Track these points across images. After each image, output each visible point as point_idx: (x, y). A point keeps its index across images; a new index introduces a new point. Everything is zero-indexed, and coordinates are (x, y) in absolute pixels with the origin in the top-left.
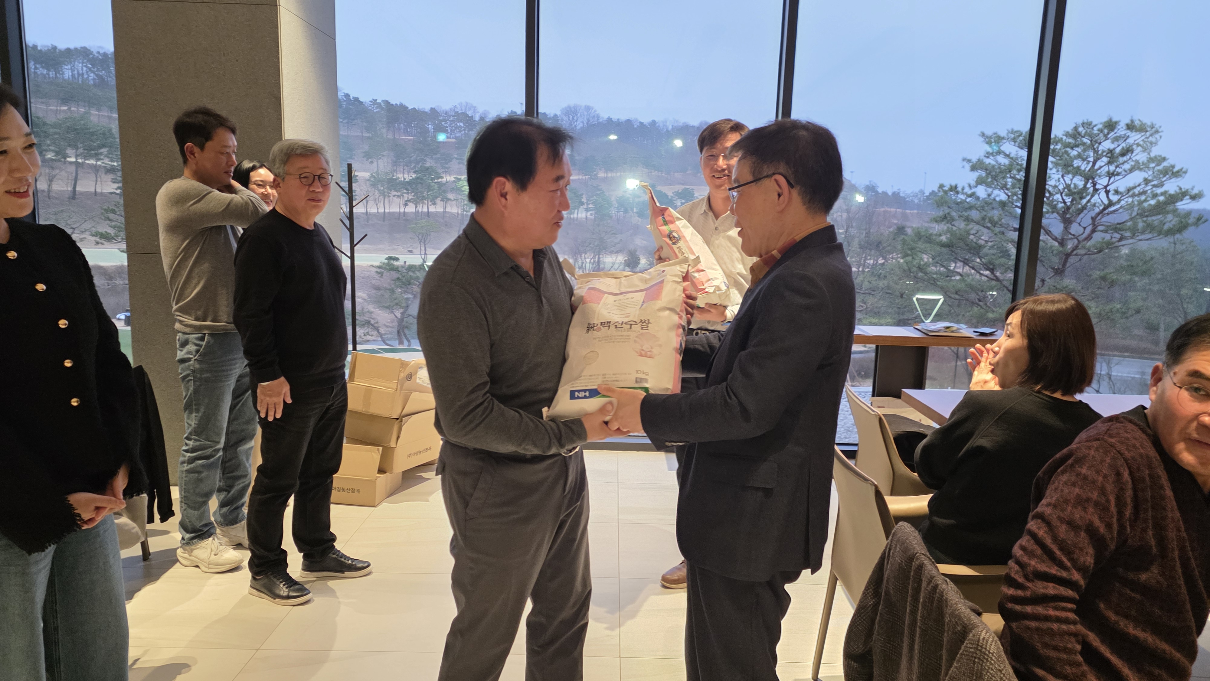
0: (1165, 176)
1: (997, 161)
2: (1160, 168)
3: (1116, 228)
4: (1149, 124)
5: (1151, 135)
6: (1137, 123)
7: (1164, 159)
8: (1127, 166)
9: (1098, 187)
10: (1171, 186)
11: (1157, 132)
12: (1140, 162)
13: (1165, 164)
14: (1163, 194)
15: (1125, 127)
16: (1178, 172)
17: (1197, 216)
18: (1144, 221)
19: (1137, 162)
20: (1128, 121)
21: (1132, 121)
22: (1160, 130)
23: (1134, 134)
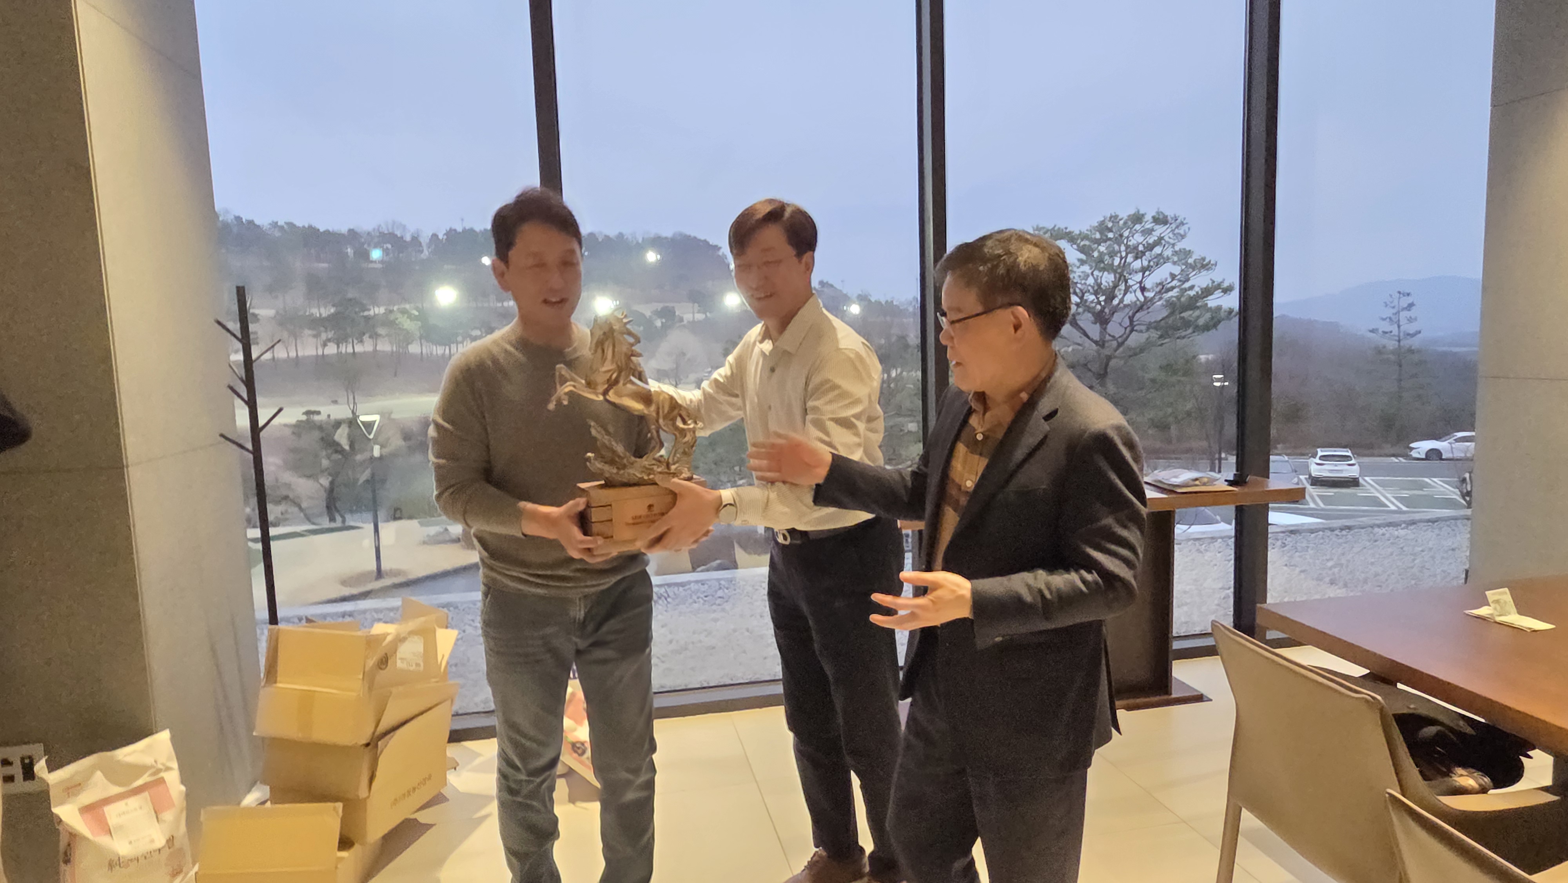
0: (1194, 270)
4: (1173, 216)
5: (1177, 227)
6: (1162, 215)
7: (1193, 252)
9: (1130, 282)
10: (1201, 280)
11: (1182, 224)
12: (1165, 256)
13: (1195, 257)
14: (1192, 288)
15: (1151, 220)
22: (1185, 222)
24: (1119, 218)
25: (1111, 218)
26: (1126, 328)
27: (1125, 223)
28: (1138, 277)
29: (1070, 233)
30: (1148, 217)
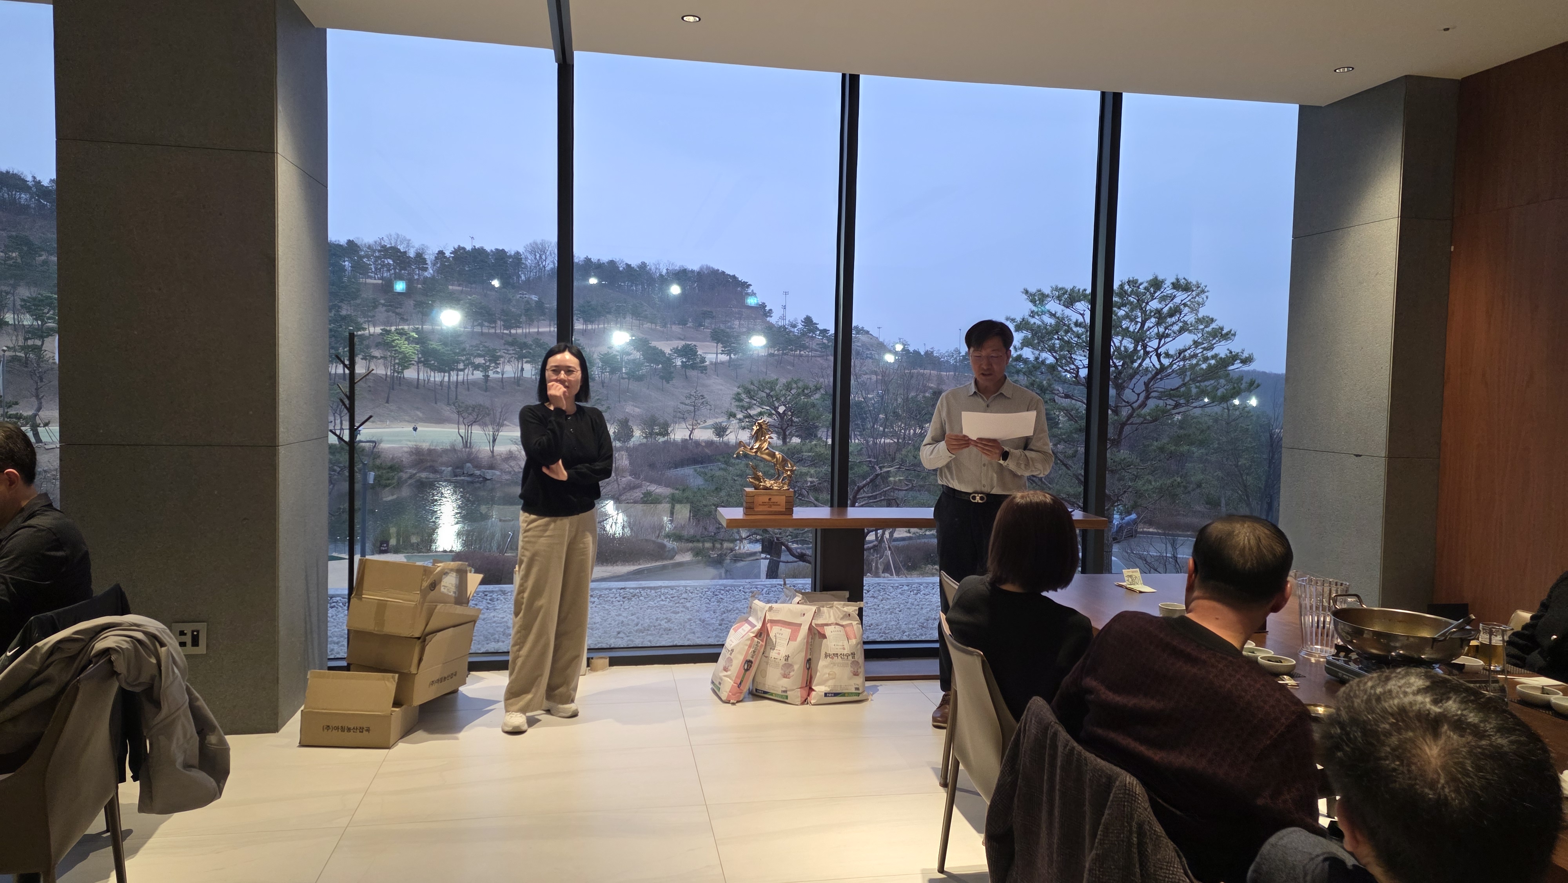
0: (1214, 339)
1: (1043, 322)
2: (1209, 329)
3: (1170, 394)
5: (1198, 295)
6: (1182, 281)
7: (1212, 320)
8: (1176, 328)
9: (1148, 349)
10: (1221, 349)
11: (1203, 291)
12: (1188, 322)
13: (1213, 326)
14: (1213, 357)
15: (1171, 286)
16: (1227, 334)
17: (1249, 381)
18: (1197, 387)
19: (1185, 323)
20: (1174, 280)
21: (1178, 280)
22: (1206, 290)
23: (1180, 293)
24: (1139, 282)
25: (1129, 282)
28: (1154, 344)
30: (1168, 283)
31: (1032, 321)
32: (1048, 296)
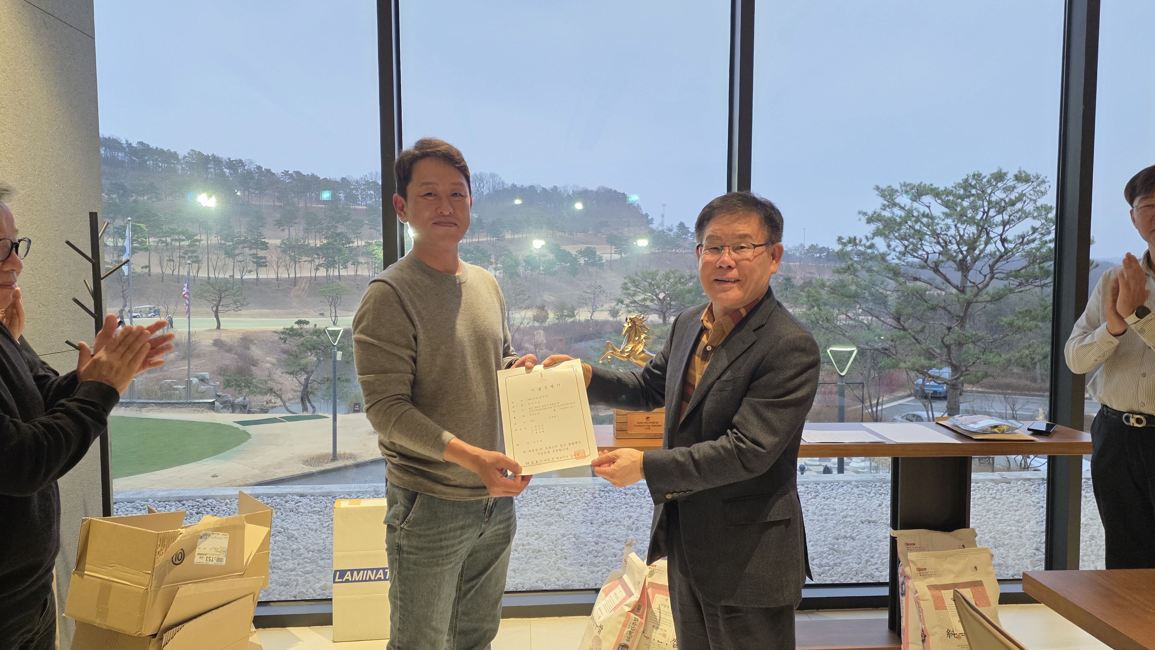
1: (893, 213)
2: (1051, 216)
4: (1035, 175)
5: (1038, 185)
6: (1024, 173)
9: (992, 235)
12: (1027, 211)
15: (1013, 179)
20: (1016, 172)
21: (1019, 172)
22: (1046, 180)
23: (1021, 184)
24: (983, 176)
25: (974, 175)
26: (985, 276)
27: (988, 181)
28: (999, 230)
29: (936, 189)
30: (1010, 176)
31: (884, 213)
32: (897, 191)
